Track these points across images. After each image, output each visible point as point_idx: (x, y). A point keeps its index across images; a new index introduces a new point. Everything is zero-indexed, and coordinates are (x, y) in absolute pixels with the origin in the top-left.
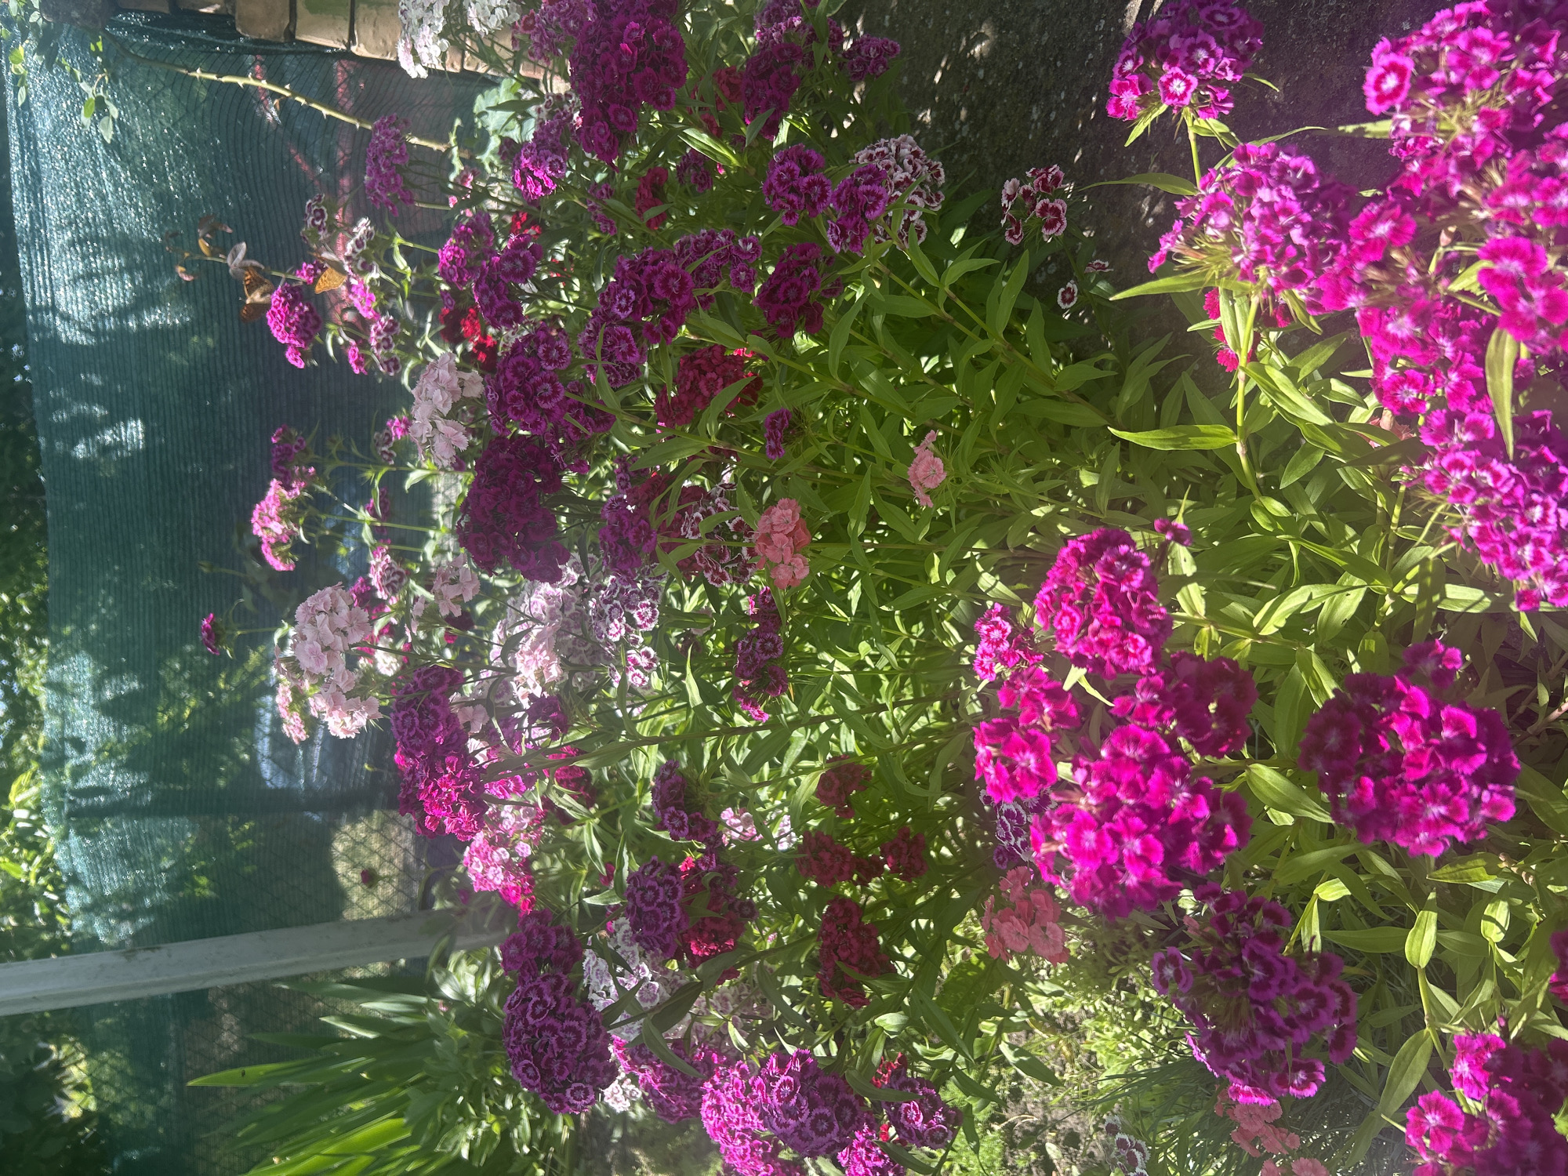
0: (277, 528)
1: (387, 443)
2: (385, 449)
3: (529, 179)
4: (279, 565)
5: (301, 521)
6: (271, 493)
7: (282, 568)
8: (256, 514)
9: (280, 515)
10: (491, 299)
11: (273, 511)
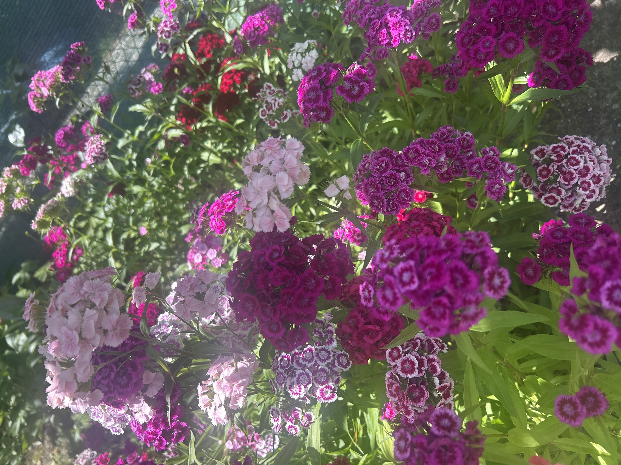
0: (45, 92)
1: (136, 85)
2: (134, 87)
3: (384, 31)
4: (34, 107)
5: (61, 94)
6: (53, 70)
7: (35, 110)
8: (36, 77)
9: (51, 86)
10: (318, 97)
11: (48, 82)
